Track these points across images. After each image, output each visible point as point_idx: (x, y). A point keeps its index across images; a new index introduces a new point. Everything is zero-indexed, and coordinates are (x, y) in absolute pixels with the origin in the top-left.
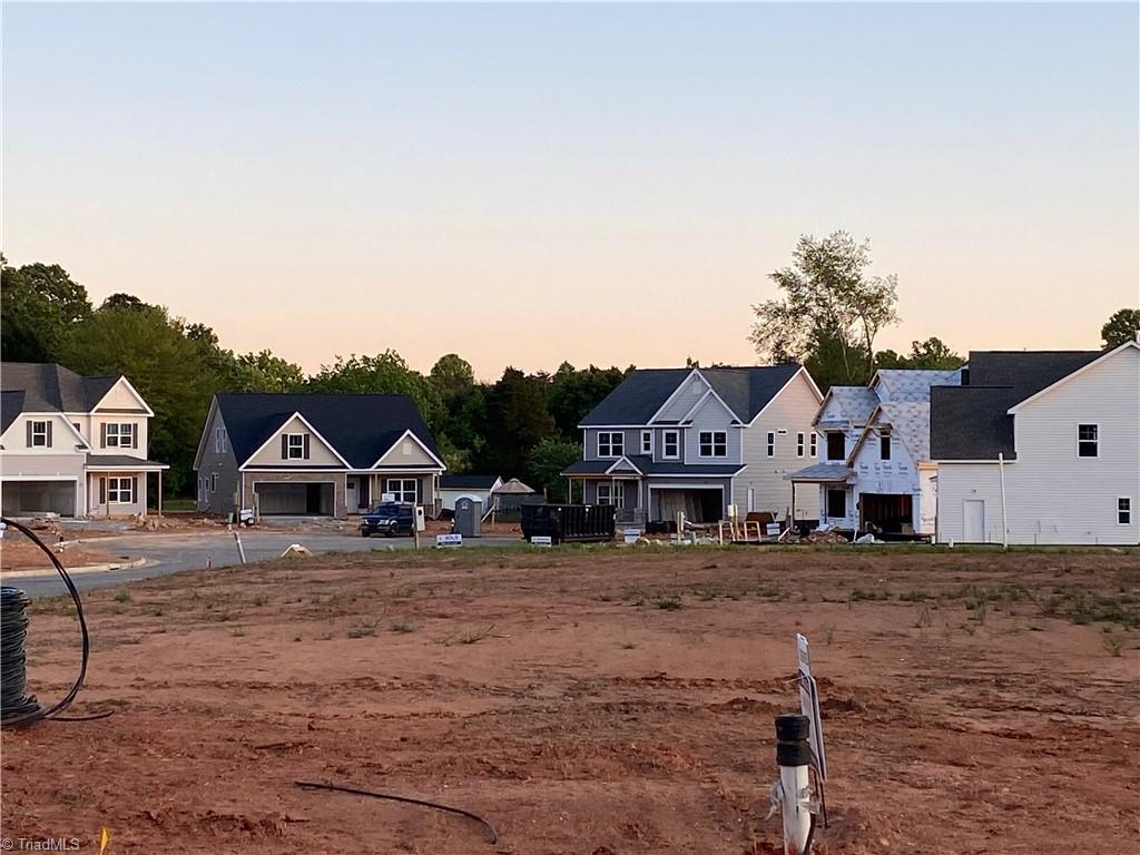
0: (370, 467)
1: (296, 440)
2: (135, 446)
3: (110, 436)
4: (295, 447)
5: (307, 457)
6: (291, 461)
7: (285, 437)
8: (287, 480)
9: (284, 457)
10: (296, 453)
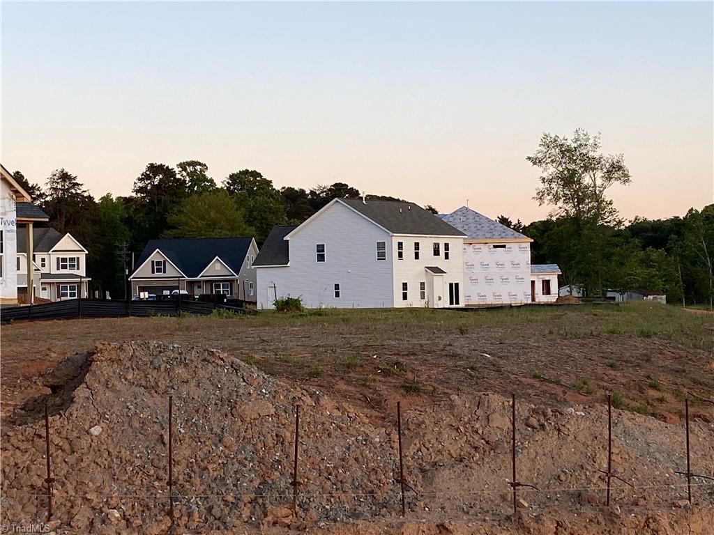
0: (197, 277)
1: (159, 263)
2: (78, 269)
3: (62, 263)
4: (159, 267)
5: (165, 272)
6: (156, 274)
7: (153, 262)
8: (154, 284)
9: (153, 272)
10: (159, 270)
